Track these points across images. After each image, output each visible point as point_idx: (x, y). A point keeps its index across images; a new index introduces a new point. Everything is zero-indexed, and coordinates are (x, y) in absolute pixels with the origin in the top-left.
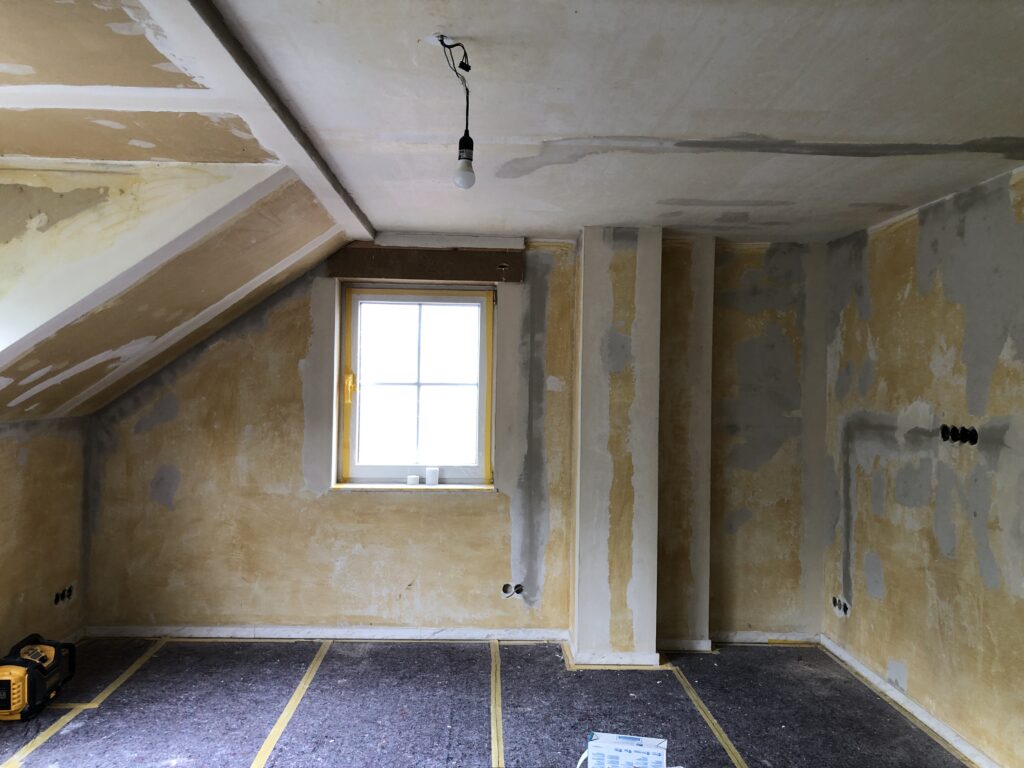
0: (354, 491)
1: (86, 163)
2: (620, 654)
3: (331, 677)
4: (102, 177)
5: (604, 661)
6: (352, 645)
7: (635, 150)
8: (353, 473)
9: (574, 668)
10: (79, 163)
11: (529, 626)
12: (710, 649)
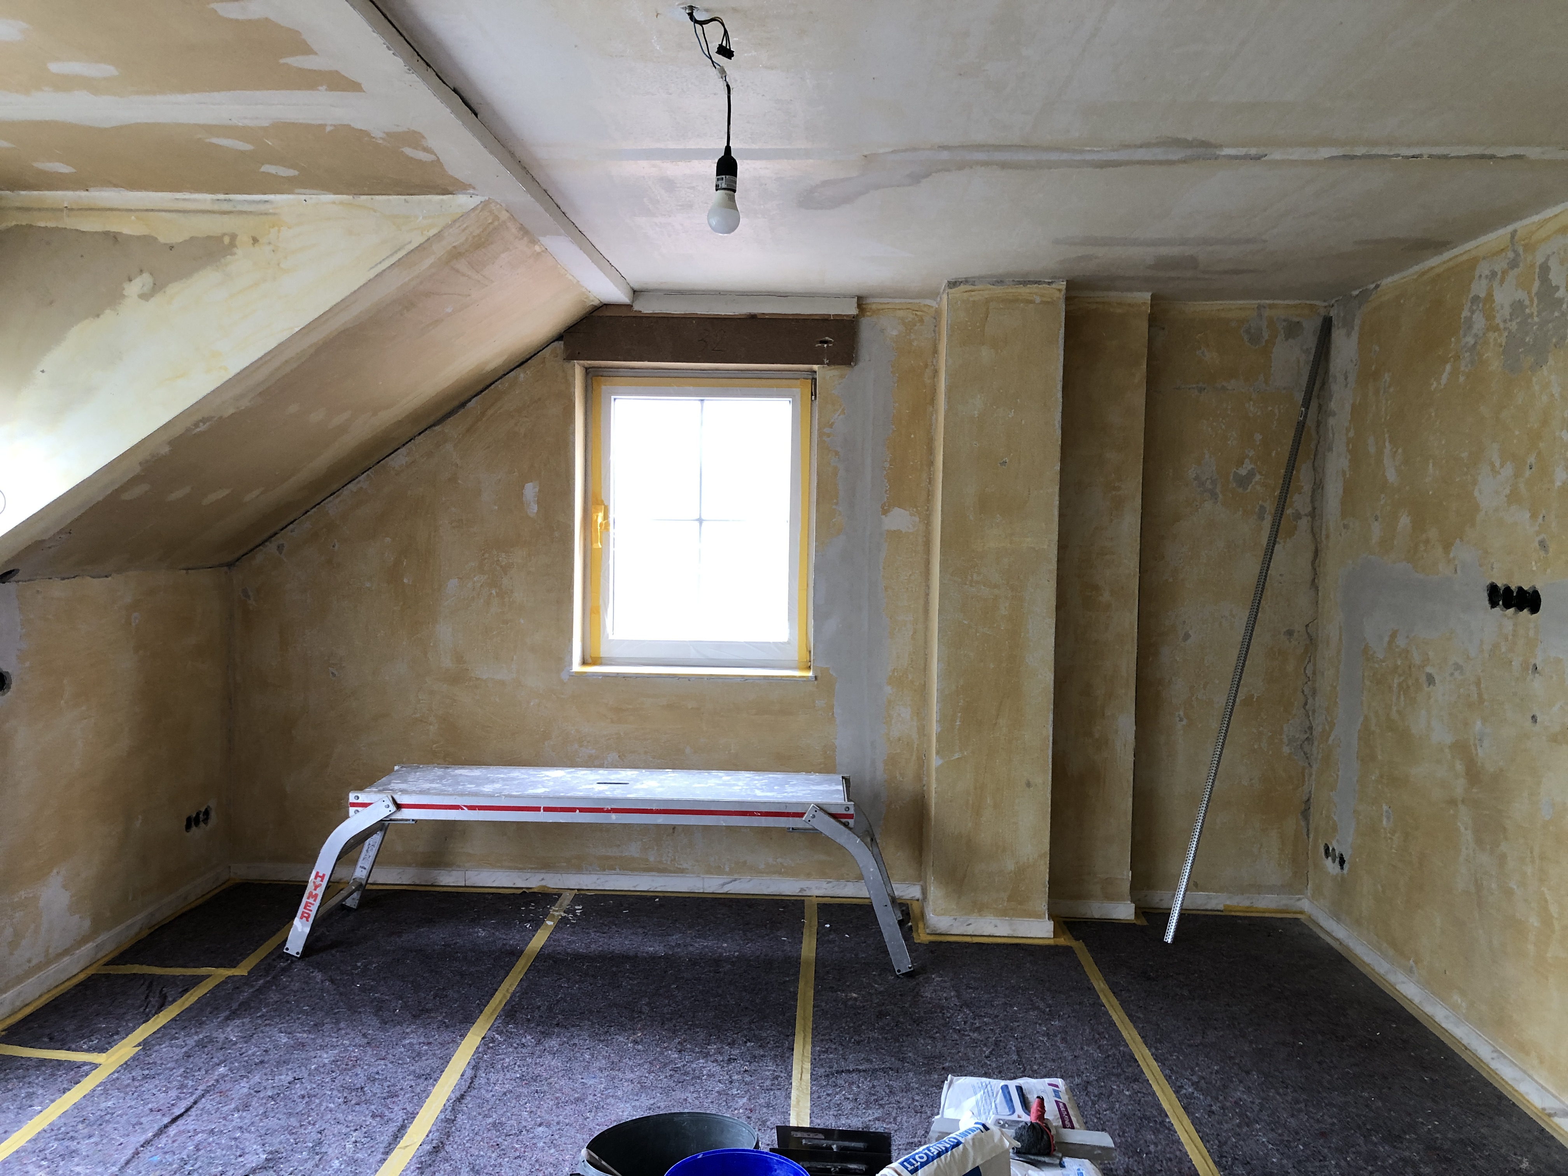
0: (606, 676)
1: (204, 199)
4: (226, 218)
7: (1004, 165)
8: (604, 651)
9: (926, 938)
10: (195, 200)
12: (1133, 917)
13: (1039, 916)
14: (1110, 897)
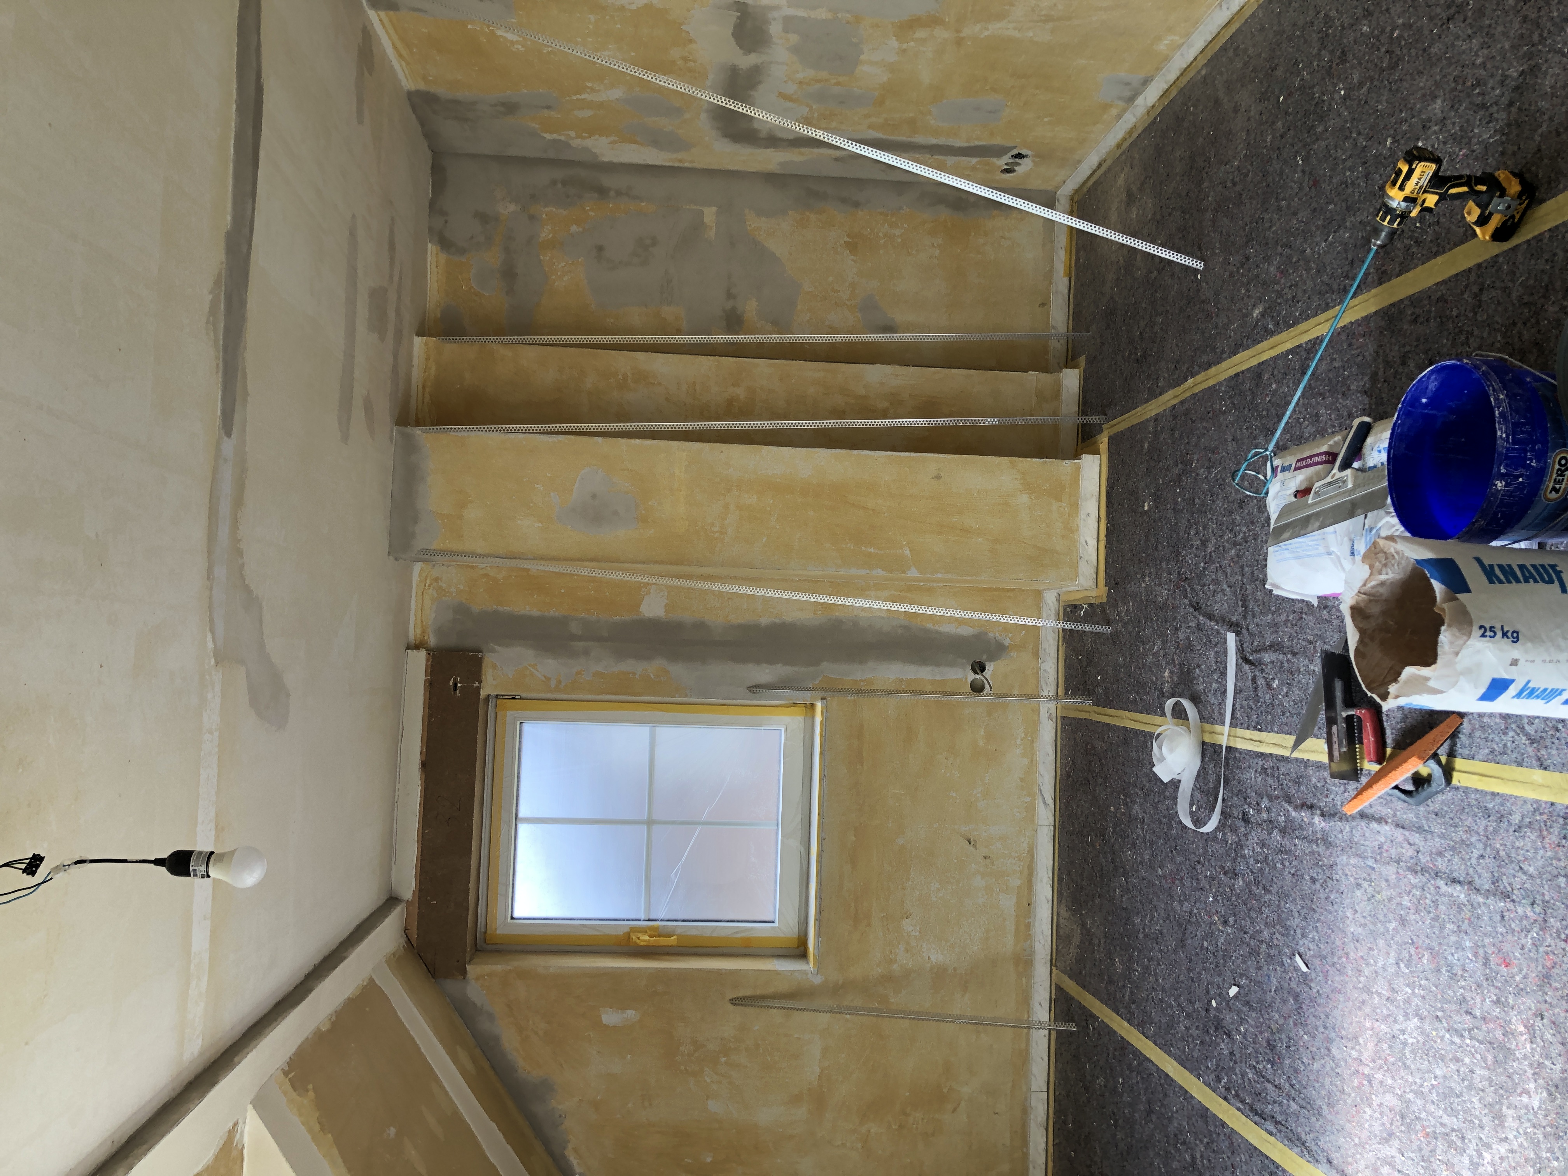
2: (1082, 515)
3: (1110, 981)
5: (1093, 543)
6: (1060, 939)
7: (238, 502)
9: (1103, 590)
11: (1036, 654)
12: (1077, 371)
13: (1078, 469)
14: (1057, 394)
